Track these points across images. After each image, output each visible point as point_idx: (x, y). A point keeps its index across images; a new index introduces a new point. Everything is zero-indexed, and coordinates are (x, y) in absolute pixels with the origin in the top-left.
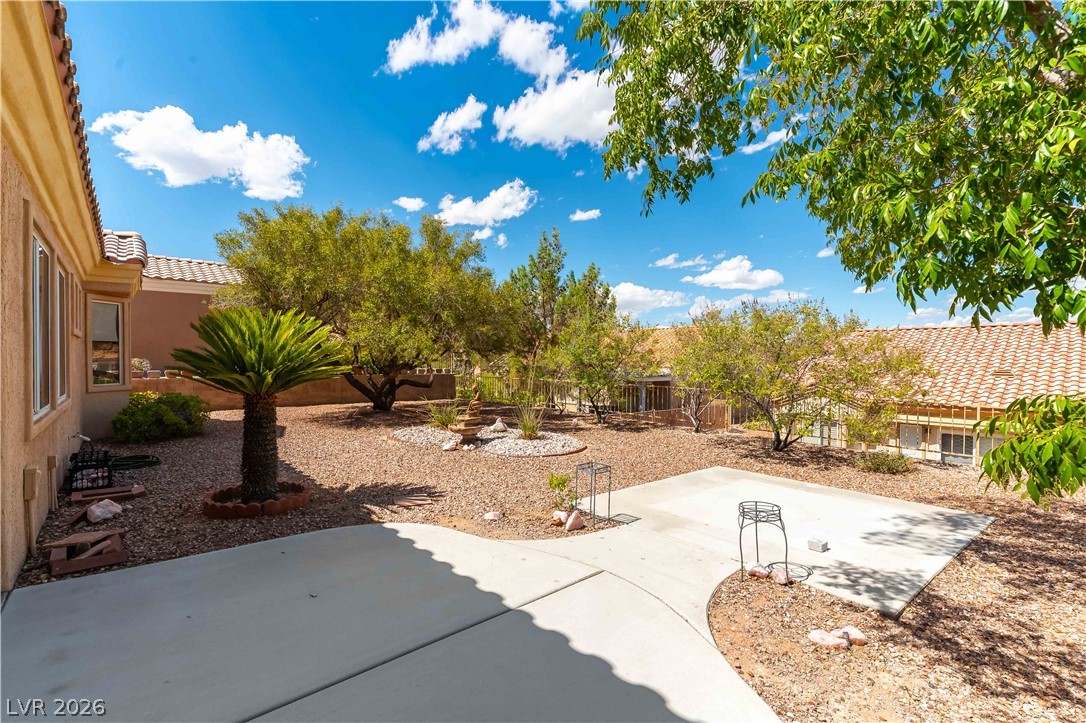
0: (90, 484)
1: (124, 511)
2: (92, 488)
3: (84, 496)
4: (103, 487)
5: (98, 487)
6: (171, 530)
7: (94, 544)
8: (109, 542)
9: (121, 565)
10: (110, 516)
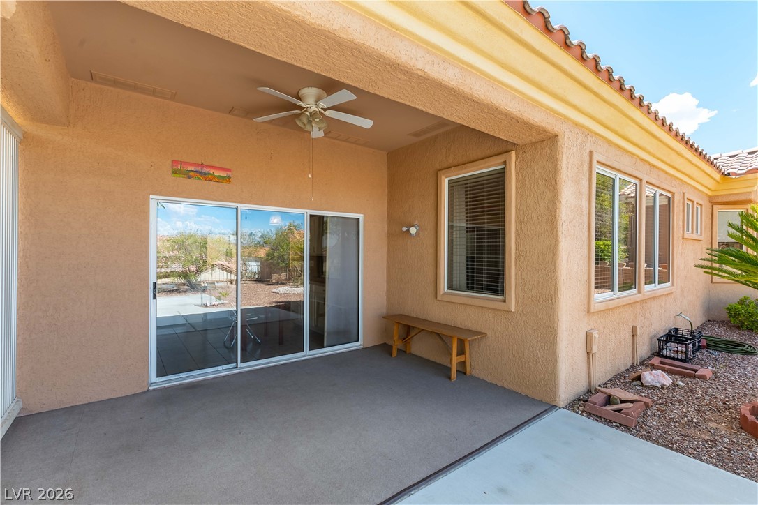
0: (672, 355)
1: (675, 385)
2: (673, 358)
3: (662, 363)
4: (681, 360)
5: (678, 359)
6: (692, 421)
7: (622, 402)
8: (631, 405)
9: (627, 429)
10: (658, 385)
